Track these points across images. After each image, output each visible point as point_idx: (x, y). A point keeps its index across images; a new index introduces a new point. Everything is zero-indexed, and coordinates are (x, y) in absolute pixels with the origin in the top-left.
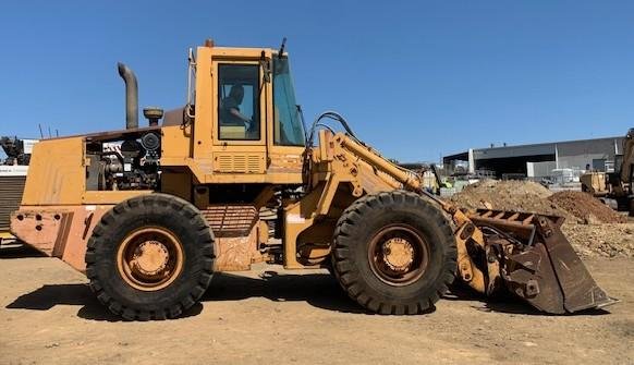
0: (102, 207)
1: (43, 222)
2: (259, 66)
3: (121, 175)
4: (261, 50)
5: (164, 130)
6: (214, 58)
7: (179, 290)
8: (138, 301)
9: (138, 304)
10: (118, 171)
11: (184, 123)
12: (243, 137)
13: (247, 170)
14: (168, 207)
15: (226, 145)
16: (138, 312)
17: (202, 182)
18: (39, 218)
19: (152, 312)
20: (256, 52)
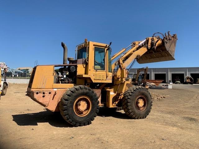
0: (59, 89)
1: (45, 94)
2: (105, 49)
3: (63, 79)
4: (106, 45)
5: (78, 65)
6: (94, 45)
7: (91, 115)
8: (80, 120)
9: (81, 121)
10: (61, 77)
11: (83, 64)
12: (100, 69)
13: (101, 79)
14: (87, 90)
15: (96, 71)
16: (80, 123)
17: (94, 82)
18: (44, 93)
19: (84, 123)
20: (104, 45)
